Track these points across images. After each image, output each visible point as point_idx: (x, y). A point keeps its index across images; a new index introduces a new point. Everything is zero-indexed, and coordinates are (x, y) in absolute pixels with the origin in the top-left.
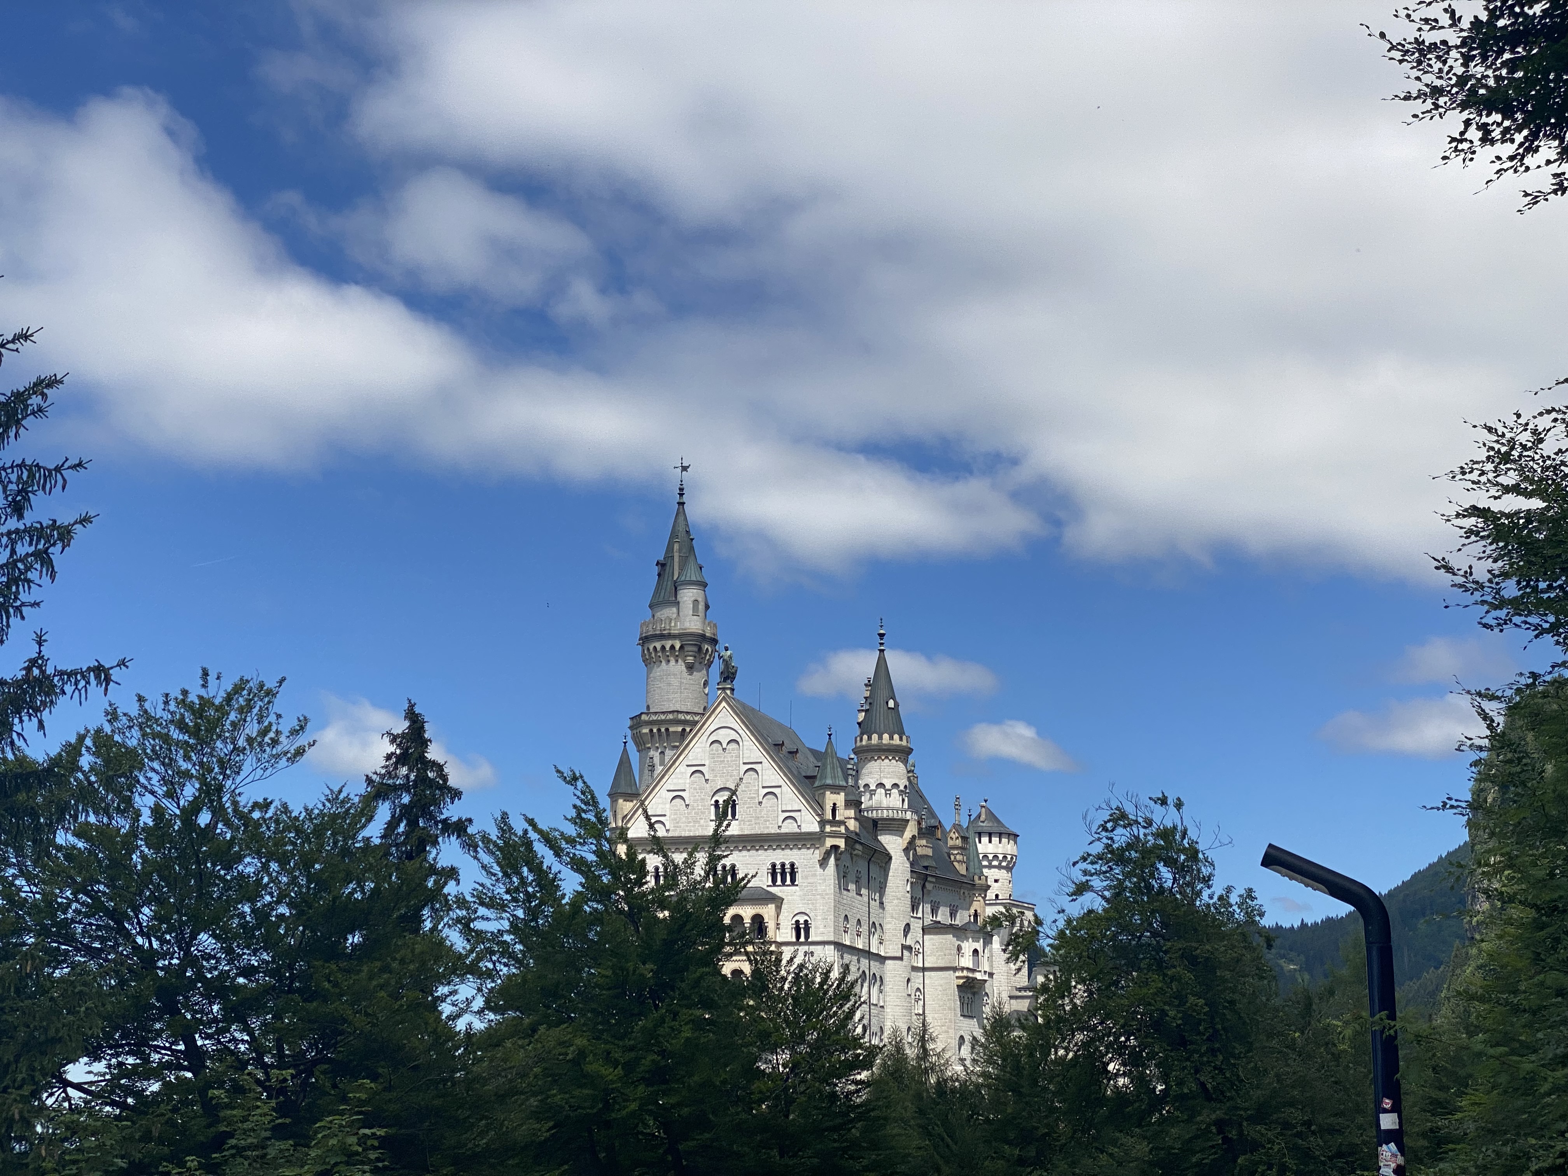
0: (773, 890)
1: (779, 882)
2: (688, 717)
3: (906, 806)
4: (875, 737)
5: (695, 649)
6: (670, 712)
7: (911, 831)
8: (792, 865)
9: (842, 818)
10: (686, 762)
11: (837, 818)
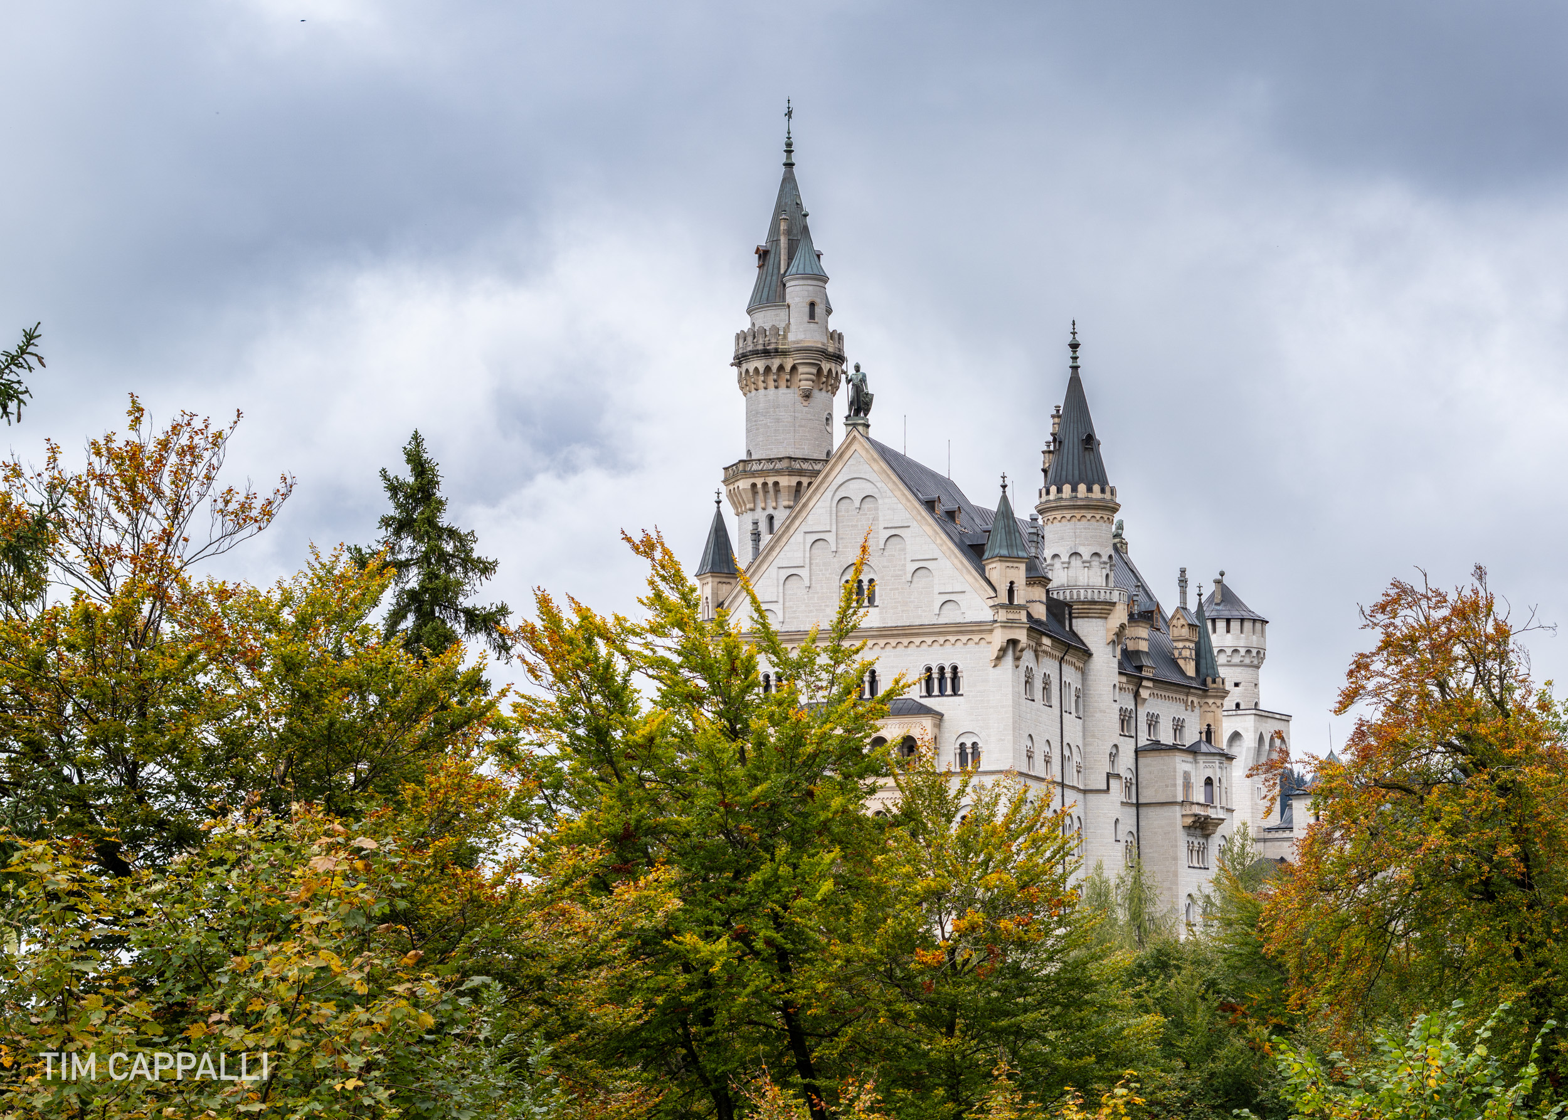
0: (927, 702)
1: (936, 692)
2: (805, 466)
3: (1111, 584)
4: (1067, 488)
5: (814, 371)
6: (780, 459)
7: (1120, 616)
8: (955, 669)
9: (1022, 602)
10: (804, 528)
11: (1016, 602)
